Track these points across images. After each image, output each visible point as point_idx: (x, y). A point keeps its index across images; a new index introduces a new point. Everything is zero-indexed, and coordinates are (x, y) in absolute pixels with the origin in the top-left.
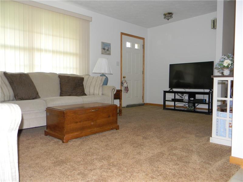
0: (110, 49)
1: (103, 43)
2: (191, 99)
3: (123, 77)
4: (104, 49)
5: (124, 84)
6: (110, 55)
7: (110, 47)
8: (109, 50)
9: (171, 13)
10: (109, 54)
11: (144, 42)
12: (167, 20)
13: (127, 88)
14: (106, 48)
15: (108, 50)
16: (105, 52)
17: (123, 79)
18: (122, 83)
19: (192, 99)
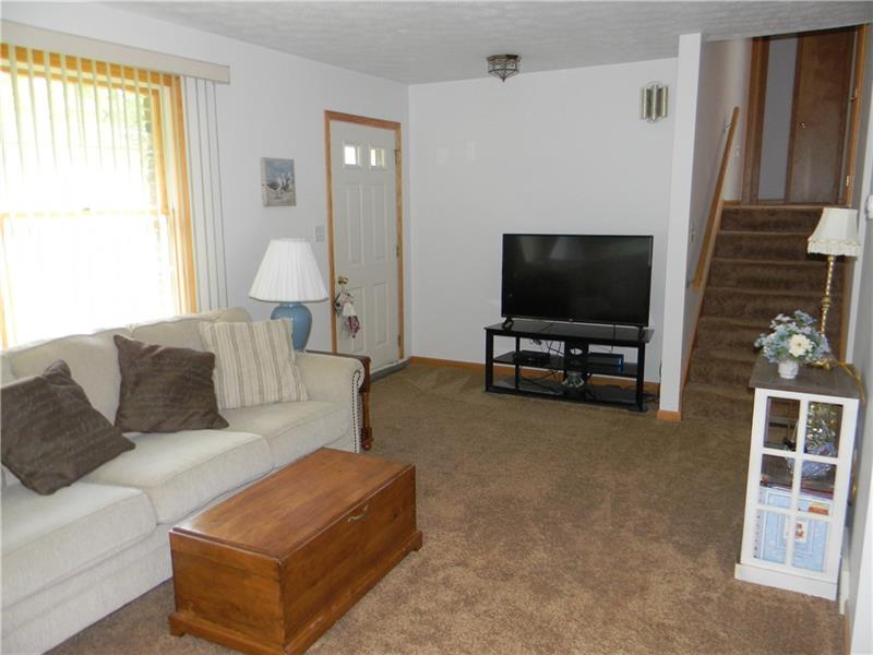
0: (293, 182)
1: (269, 164)
2: (572, 351)
3: (337, 280)
4: (273, 186)
5: (345, 309)
6: (295, 205)
7: (293, 175)
8: (291, 187)
9: (515, 57)
10: (291, 202)
11: (399, 139)
12: (501, 80)
13: (353, 320)
14: (279, 181)
15: (285, 188)
16: (278, 198)
17: (338, 287)
18: (338, 305)
19: (578, 352)
